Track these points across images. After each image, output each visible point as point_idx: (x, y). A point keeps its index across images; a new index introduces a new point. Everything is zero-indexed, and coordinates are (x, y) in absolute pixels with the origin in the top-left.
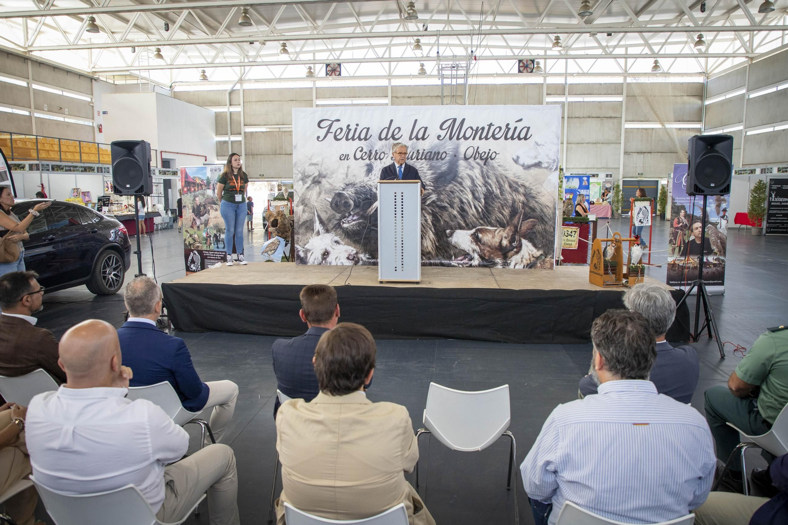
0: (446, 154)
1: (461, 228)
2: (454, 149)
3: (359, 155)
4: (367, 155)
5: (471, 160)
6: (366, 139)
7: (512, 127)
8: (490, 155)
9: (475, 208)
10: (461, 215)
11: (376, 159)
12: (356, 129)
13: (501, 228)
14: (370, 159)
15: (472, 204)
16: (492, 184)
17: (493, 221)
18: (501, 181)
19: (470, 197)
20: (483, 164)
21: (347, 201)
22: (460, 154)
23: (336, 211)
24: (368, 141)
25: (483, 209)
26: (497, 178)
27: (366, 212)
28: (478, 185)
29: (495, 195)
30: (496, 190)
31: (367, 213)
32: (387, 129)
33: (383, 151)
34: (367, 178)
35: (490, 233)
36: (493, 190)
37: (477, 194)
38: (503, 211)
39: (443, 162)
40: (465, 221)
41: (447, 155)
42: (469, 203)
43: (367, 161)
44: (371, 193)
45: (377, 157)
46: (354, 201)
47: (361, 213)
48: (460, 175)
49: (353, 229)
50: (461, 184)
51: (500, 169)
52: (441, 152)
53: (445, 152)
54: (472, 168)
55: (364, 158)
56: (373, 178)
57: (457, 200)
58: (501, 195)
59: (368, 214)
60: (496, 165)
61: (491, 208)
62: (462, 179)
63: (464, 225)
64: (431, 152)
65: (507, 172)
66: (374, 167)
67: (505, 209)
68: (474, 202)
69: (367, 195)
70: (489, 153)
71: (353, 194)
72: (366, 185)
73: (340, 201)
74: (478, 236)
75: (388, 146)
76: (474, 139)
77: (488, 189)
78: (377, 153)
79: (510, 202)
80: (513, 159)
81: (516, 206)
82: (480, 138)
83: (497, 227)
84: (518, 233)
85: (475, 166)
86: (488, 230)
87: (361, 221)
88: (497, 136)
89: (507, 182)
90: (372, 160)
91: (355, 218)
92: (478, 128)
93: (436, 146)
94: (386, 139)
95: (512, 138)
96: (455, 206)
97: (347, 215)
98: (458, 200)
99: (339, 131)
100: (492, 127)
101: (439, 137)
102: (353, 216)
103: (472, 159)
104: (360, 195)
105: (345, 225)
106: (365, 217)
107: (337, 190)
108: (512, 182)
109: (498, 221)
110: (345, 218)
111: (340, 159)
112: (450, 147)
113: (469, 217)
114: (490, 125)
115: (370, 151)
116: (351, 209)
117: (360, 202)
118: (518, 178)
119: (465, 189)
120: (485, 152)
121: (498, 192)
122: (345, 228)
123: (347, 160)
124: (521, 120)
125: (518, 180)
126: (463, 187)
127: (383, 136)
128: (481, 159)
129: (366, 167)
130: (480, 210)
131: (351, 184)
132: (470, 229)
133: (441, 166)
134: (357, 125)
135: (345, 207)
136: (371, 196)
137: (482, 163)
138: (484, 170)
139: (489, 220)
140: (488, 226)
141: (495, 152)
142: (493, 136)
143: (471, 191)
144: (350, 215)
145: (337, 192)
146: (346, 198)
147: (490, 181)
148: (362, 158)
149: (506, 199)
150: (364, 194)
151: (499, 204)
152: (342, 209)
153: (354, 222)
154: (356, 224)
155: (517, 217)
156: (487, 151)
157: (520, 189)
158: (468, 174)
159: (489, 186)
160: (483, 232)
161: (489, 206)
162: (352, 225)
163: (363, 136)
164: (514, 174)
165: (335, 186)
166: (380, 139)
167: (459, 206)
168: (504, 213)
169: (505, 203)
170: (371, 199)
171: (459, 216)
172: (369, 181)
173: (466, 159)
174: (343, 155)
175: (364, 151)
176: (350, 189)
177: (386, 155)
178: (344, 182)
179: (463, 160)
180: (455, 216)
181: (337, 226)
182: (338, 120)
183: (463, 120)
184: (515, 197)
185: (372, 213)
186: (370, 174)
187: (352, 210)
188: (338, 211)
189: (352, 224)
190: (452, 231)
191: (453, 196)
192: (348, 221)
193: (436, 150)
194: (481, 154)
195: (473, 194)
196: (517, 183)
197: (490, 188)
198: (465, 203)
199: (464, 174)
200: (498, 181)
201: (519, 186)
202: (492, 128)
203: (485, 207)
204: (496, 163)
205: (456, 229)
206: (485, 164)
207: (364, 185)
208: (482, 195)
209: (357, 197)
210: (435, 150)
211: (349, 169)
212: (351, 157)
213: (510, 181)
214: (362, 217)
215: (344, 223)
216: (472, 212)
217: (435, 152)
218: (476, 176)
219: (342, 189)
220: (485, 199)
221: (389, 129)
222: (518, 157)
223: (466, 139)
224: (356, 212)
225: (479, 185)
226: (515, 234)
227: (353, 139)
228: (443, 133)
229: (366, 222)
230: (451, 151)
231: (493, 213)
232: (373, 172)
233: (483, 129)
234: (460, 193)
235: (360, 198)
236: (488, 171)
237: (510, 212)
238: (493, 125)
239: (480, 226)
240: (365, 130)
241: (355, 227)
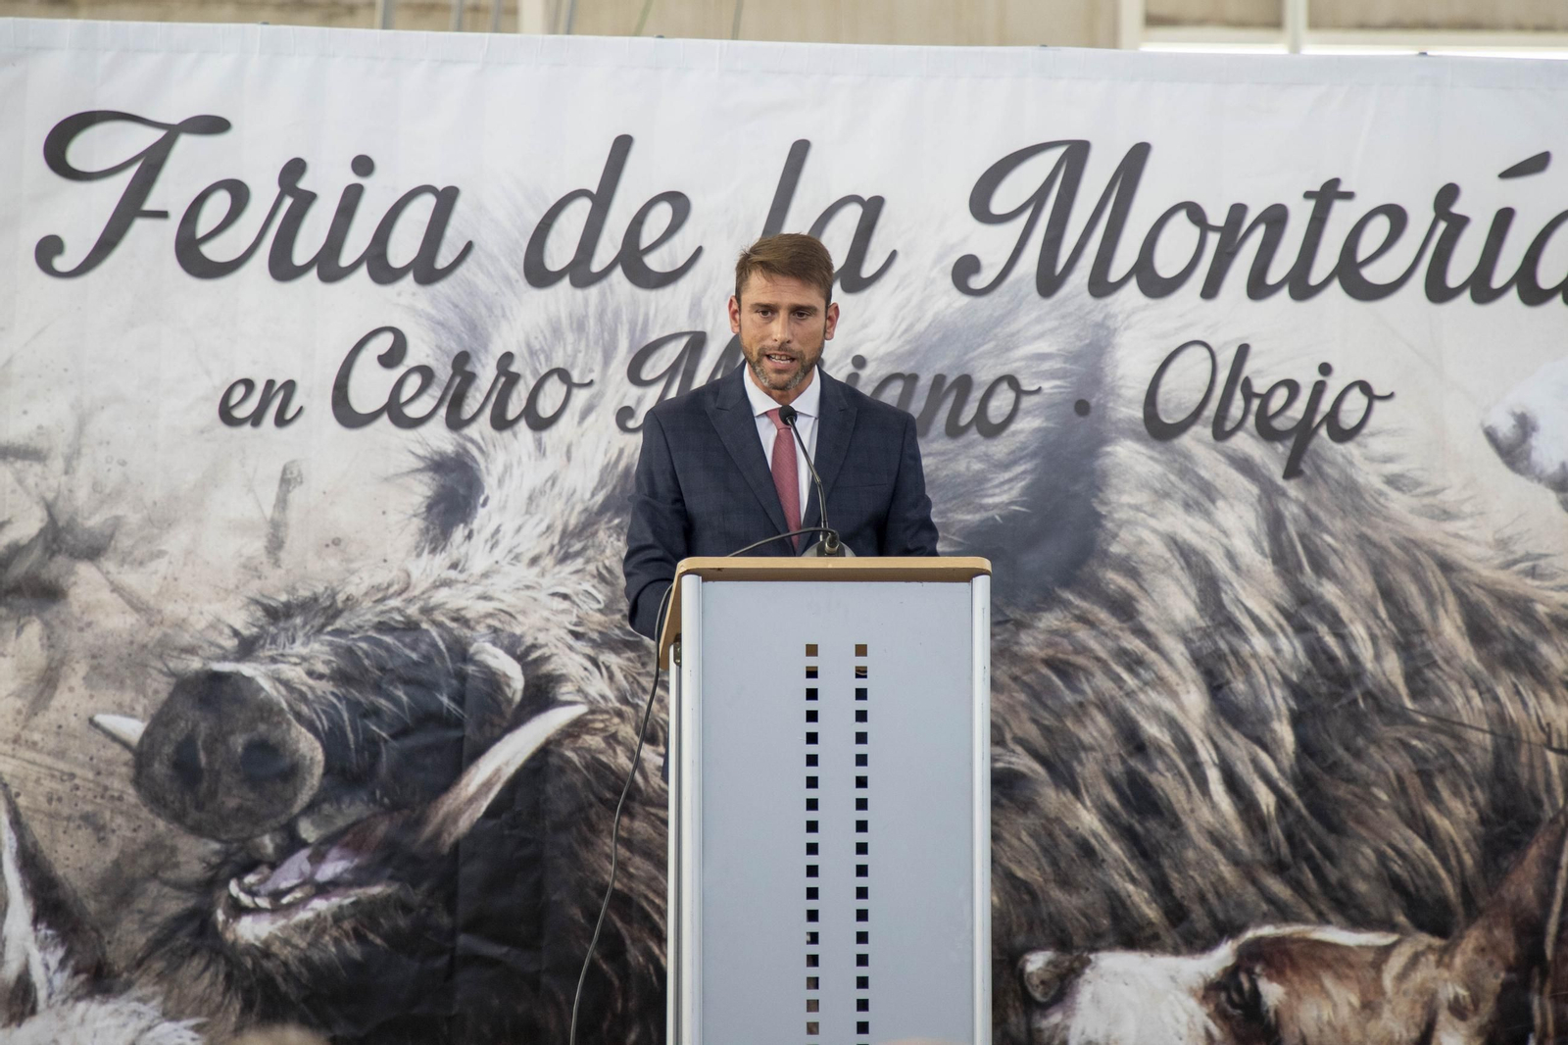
0: (1020, 393)
1: (1133, 937)
2: (1074, 357)
3: (370, 387)
4: (435, 392)
5: (1196, 441)
6: (426, 271)
7: (1477, 209)
8: (1325, 405)
9: (1234, 785)
10: (1129, 836)
11: (501, 423)
12: (351, 198)
13: (1425, 939)
14: (455, 423)
15: (1206, 753)
16: (1345, 612)
17: (1361, 887)
18: (1412, 590)
19: (1193, 703)
20: (1276, 471)
21: (275, 736)
22: (1113, 392)
23: (178, 818)
24: (442, 287)
25: (1290, 791)
26: (1378, 572)
27: (419, 822)
28: (1245, 622)
29: (1368, 694)
30: (1378, 657)
31: (428, 831)
32: (582, 208)
33: (558, 362)
34: (434, 565)
35: (1340, 977)
36: (1353, 658)
37: (1240, 686)
38: (1431, 812)
39: (1000, 447)
40: (1161, 888)
41: (1026, 402)
42: (1188, 749)
43: (437, 437)
44: (462, 677)
45: (515, 407)
46: (332, 740)
47: (382, 828)
48: (1115, 549)
49: (316, 956)
50: (1124, 609)
51: (1398, 503)
52: (983, 376)
53: (1012, 381)
54: (1203, 496)
55: (413, 411)
56: (479, 562)
57: (1096, 730)
58: (1415, 695)
59: (437, 835)
60: (1369, 476)
61: (1342, 791)
62: (1133, 573)
63: (1151, 912)
64: (911, 379)
65: (1451, 526)
66: (490, 483)
67: (1445, 794)
68: (1224, 743)
69: (429, 687)
70: (1319, 389)
71: (324, 687)
72: (427, 611)
73: (217, 740)
74: (1256, 994)
75: (592, 324)
76: (1210, 290)
77: (1316, 651)
78: (513, 379)
79: (1482, 739)
80: (1491, 435)
81: (1524, 775)
82: (1258, 288)
83: (1389, 926)
84: (1544, 974)
85: (1219, 483)
86: (1329, 955)
87: (376, 890)
88: (1373, 274)
89: (1451, 600)
90: (472, 431)
91: (333, 868)
92: (1238, 211)
93: (946, 334)
94: (580, 273)
95: (1481, 289)
96: (1088, 769)
97: (268, 843)
98: (1109, 731)
99: (220, 203)
100: (1339, 207)
101: (965, 269)
102: (318, 857)
103: (1202, 431)
104: (378, 688)
105: (251, 930)
106: (414, 859)
107: (191, 650)
108: (1488, 603)
109: (1396, 884)
110: (250, 866)
111: (226, 415)
112: (1042, 347)
113: (1190, 854)
114: (1327, 195)
115: (461, 360)
116: (304, 797)
117: (371, 744)
118: (1533, 573)
119: (1156, 648)
120: (1293, 387)
121: (1392, 667)
122: (250, 949)
123: (281, 421)
124: (1537, 164)
125: (1528, 586)
126: (1142, 633)
127: (560, 251)
128: (1267, 431)
129: (426, 477)
130: (1266, 800)
131: (308, 606)
132: (1196, 943)
133: (980, 480)
134: (363, 165)
135: (254, 782)
136: (459, 699)
137: (1270, 459)
138: (1290, 511)
139: (1333, 875)
140: (1323, 920)
141: (1365, 387)
142: (1350, 274)
143: (1197, 660)
144: (292, 843)
145: (195, 664)
146: (267, 711)
147: (1329, 591)
148: (394, 409)
149: (1448, 725)
150: (407, 682)
151: (1401, 762)
152: (232, 803)
153: (320, 905)
154: (338, 917)
155: (1533, 852)
156: (1307, 379)
157: (1545, 649)
158: (1175, 544)
159: (1323, 630)
160: (1295, 967)
161: (1333, 768)
162: (306, 926)
163: (403, 248)
164: (1502, 544)
165: (181, 624)
166: (538, 274)
167: (1117, 768)
168: (1443, 824)
169: (1445, 753)
170: (459, 723)
171: (1115, 848)
172: (447, 583)
173: (1158, 430)
174: (249, 384)
175: (410, 361)
176: (298, 648)
177: (580, 397)
178: (254, 588)
179: (1137, 437)
180: (1087, 850)
181: (183, 938)
182: (214, 125)
183: (1137, 158)
184: (1512, 710)
185: (464, 824)
186: (459, 533)
187: (311, 808)
188: (194, 815)
189: (304, 915)
190: (1066, 960)
191: (1069, 697)
192: (276, 895)
193: (944, 364)
194: (1266, 398)
195: (1216, 687)
196: (1521, 607)
197: (1330, 641)
198: (1161, 751)
199: (1146, 535)
200: (1388, 593)
201: (1541, 630)
202: (1341, 218)
203: (1305, 782)
204: (1371, 459)
205: (1096, 941)
206: (1292, 471)
207: (413, 611)
208: (1279, 693)
209: (354, 706)
210: (939, 367)
211: (296, 496)
212: (315, 398)
213: (1478, 595)
214: (386, 861)
215: (238, 910)
216: (1205, 814)
217: (939, 380)
218: (1230, 556)
219: (231, 643)
220: (1296, 721)
221: (602, 201)
222: (1525, 425)
223: (1157, 287)
224: (340, 823)
225: (1255, 619)
226: (1525, 985)
227: (328, 265)
228: (992, 245)
229: (417, 896)
230: (1052, 375)
231: (1360, 820)
232: (484, 519)
233: (1275, 218)
234: (1118, 680)
235: (375, 712)
236: (1313, 519)
237: (1483, 820)
238: (1349, 196)
239: (1266, 919)
240: (422, 210)
241: (327, 938)
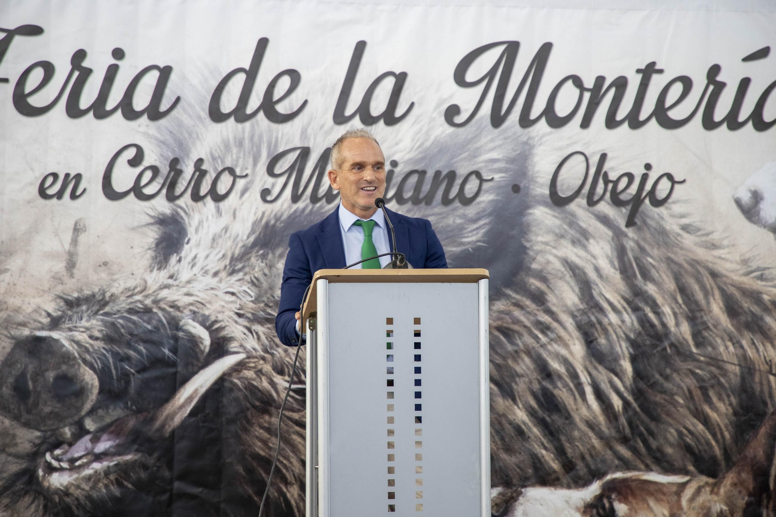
0: (482, 180)
1: (546, 479)
2: (511, 161)
3: (124, 176)
4: (160, 180)
5: (578, 207)
6: (154, 112)
7: (730, 78)
8: (648, 187)
9: (600, 395)
10: (542, 423)
11: (197, 197)
12: (112, 72)
13: (704, 479)
14: (171, 197)
15: (584, 378)
16: (659, 300)
17: (669, 450)
18: (696, 287)
19: (577, 350)
20: (622, 223)
21: (71, 372)
22: (533, 180)
23: (16, 418)
24: (163, 122)
25: (630, 398)
26: (677, 278)
27: (153, 419)
28: (606, 306)
29: (672, 345)
30: (677, 324)
31: (158, 424)
32: (241, 78)
33: (228, 164)
34: (161, 276)
35: (658, 500)
36: (664, 325)
37: (602, 341)
38: (707, 409)
39: (471, 211)
40: (560, 452)
41: (486, 186)
42: (574, 376)
43: (161, 205)
44: (176, 339)
45: (205, 188)
46: (103, 374)
47: (132, 423)
48: (534, 266)
49: (94, 494)
50: (539, 299)
51: (688, 240)
52: (462, 171)
53: (478, 174)
54: (582, 237)
55: (148, 191)
56: (185, 276)
57: (525, 366)
58: (698, 345)
59: (163, 426)
60: (672, 225)
61: (659, 398)
62: (544, 280)
63: (555, 465)
64: (423, 173)
65: (717, 253)
66: (191, 231)
67: (715, 399)
68: (594, 372)
69: (158, 344)
70: (645, 177)
71: (98, 344)
72: (156, 302)
73: (38, 374)
74: (612, 510)
75: (247, 142)
76: (586, 123)
77: (644, 321)
78: (203, 173)
79: (734, 369)
80: (738, 202)
81: (757, 388)
82: (611, 122)
83: (686, 472)
85: (591, 230)
86: (652, 488)
87: (129, 457)
88: (675, 114)
89: (717, 293)
90: (181, 202)
91: (103, 446)
92: (600, 80)
93: (441, 148)
94: (240, 114)
95: (733, 122)
96: (520, 387)
97: (67, 432)
98: (532, 366)
99: (37, 75)
100: (655, 77)
101: (452, 112)
102: (96, 440)
103: (582, 201)
104: (129, 345)
105: (58, 480)
106: (149, 440)
107: (24, 325)
108: (737, 294)
109: (688, 449)
110: (58, 445)
111: (43, 193)
112: (494, 155)
113: (576, 433)
114: (649, 71)
115: (174, 164)
116: (88, 406)
117: (125, 376)
118: (761, 278)
119: (557, 320)
120: (630, 177)
121: (685, 330)
122: (57, 491)
123: (74, 196)
124: (764, 53)
125: (759, 285)
126: (549, 312)
127: (228, 102)
128: (617, 201)
129: (155, 228)
130: (617, 403)
131: (89, 300)
132: (580, 482)
133: (461, 228)
134: (118, 54)
135: (60, 398)
136: (174, 351)
137: (618, 216)
138: (630, 245)
139: (654, 444)
140: (649, 469)
141: (670, 177)
142: (661, 114)
143: (579, 327)
144: (81, 432)
145: (26, 332)
146: (67, 358)
147: (651, 289)
148: (137, 190)
149: (716, 361)
150: (145, 341)
151: (690, 382)
152: (47, 409)
153: (97, 466)
154: (107, 472)
155: (763, 430)
156: (638, 172)
157: (768, 319)
158: (566, 262)
159: (648, 310)
160: (634, 495)
161: (653, 385)
162: (89, 478)
163: (141, 101)
164: (745, 262)
165: (17, 310)
166: (217, 115)
167: (536, 387)
168: (713, 415)
169: (714, 377)
170: (174, 364)
171: (536, 430)
172: (167, 287)
173: (558, 201)
174: (55, 176)
175: (146, 163)
176: (84, 323)
177: (241, 183)
178: (59, 289)
179: (545, 204)
180: (520, 432)
181: (19, 485)
182: (34, 31)
183: (546, 50)
184: (751, 353)
185: (177, 420)
186: (174, 259)
187: (92, 412)
188: (25, 416)
189: (88, 472)
190: (509, 492)
192: (72, 461)
193: (441, 165)
194: (616, 183)
195: (589, 342)
196: (755, 296)
197: (651, 316)
198: (560, 377)
199: (551, 258)
200: (683, 289)
201: (766, 309)
202: (657, 83)
203: (638, 394)
204: (673, 216)
205: (525, 482)
206: (630, 223)
207: (148, 302)
208: (624, 344)
209: (115, 355)
210: (438, 166)
211: (82, 238)
212: (93, 184)
213: (732, 290)
214: (134, 441)
215: (50, 469)
216: (584, 411)
217: (438, 173)
218: (597, 270)
219: (46, 320)
220: (633, 360)
221: (252, 74)
222: (757, 197)
223: (556, 122)
224: (108, 420)
225: (611, 304)
226: (759, 503)
227: (99, 110)
228: (467, 99)
229: (151, 461)
230: (500, 171)
231: (668, 414)
232: (187, 251)
233: (621, 84)
234: (536, 338)
235: (128, 358)
236: (642, 249)
237: (735, 414)
238: (661, 71)
239: (617, 469)
240: (152, 79)
241: (101, 484)
